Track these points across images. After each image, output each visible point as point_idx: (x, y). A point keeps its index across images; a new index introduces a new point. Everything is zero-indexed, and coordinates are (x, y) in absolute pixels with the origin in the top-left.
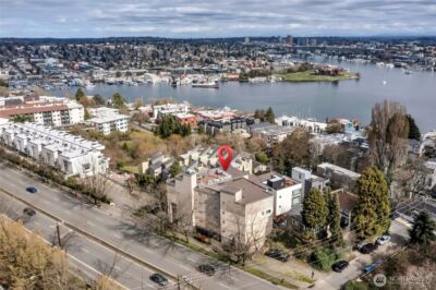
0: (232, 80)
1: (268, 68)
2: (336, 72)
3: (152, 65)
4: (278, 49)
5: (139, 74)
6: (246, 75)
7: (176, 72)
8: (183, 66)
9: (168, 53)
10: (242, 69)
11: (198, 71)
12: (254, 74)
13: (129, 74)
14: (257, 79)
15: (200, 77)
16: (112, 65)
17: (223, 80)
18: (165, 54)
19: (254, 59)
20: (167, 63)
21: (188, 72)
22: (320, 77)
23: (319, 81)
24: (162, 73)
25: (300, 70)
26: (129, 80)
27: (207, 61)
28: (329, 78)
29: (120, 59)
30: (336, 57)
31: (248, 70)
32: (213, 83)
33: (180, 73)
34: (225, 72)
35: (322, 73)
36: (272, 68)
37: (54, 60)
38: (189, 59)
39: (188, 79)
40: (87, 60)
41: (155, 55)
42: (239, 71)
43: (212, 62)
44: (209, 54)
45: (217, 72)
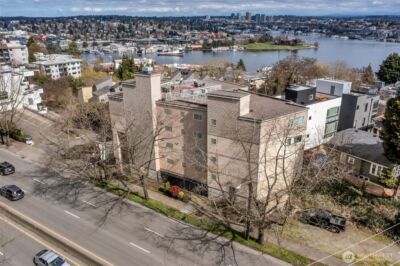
0: (196, 49)
1: (230, 39)
2: (295, 42)
3: (118, 37)
4: (238, 25)
5: (105, 45)
6: (209, 45)
7: (142, 43)
8: (148, 37)
9: (134, 27)
10: (205, 40)
11: (163, 41)
12: (216, 44)
13: (95, 44)
14: (220, 48)
15: (165, 47)
16: (79, 37)
17: (187, 50)
18: (130, 27)
19: (216, 32)
20: (133, 36)
21: (153, 42)
22: (280, 47)
23: (279, 50)
24: (128, 44)
25: (261, 41)
26: (96, 50)
27: (171, 33)
28: (289, 47)
29: (87, 31)
30: (293, 31)
31: (210, 41)
32: (178, 52)
33: (145, 44)
34: (189, 42)
35: (282, 43)
36: (233, 39)
37: (23, 32)
38: (154, 31)
39: (153, 49)
40: (55, 33)
41: (121, 28)
42: (202, 42)
43: (176, 34)
44: (173, 28)
45: (181, 42)
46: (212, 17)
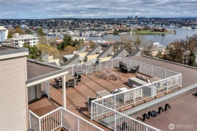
0: (110, 34)
1: (128, 28)
2: (163, 30)
3: (71, 28)
4: (131, 22)
5: (64, 31)
6: (117, 31)
7: (82, 30)
8: (86, 27)
9: (79, 23)
10: (115, 29)
11: (93, 30)
12: (120, 31)
13: (59, 31)
14: (123, 33)
15: (94, 32)
16: (52, 28)
17: (106, 34)
18: (77, 23)
19: (120, 25)
20: (78, 27)
21: (88, 30)
22: (155, 32)
23: (155, 34)
24: (75, 31)
25: (144, 29)
26: (59, 34)
27: (97, 26)
28: (160, 33)
29: (56, 25)
30: (160, 25)
31: (118, 29)
32: (101, 35)
33: (84, 31)
34: (107, 30)
35: (156, 30)
36: (130, 29)
37: (25, 26)
38: (89, 25)
39: (88, 33)
40: (41, 26)
41: (73, 24)
42: (113, 30)
43: (100, 26)
44: (99, 23)
45: (103, 30)
46: (118, 19)
